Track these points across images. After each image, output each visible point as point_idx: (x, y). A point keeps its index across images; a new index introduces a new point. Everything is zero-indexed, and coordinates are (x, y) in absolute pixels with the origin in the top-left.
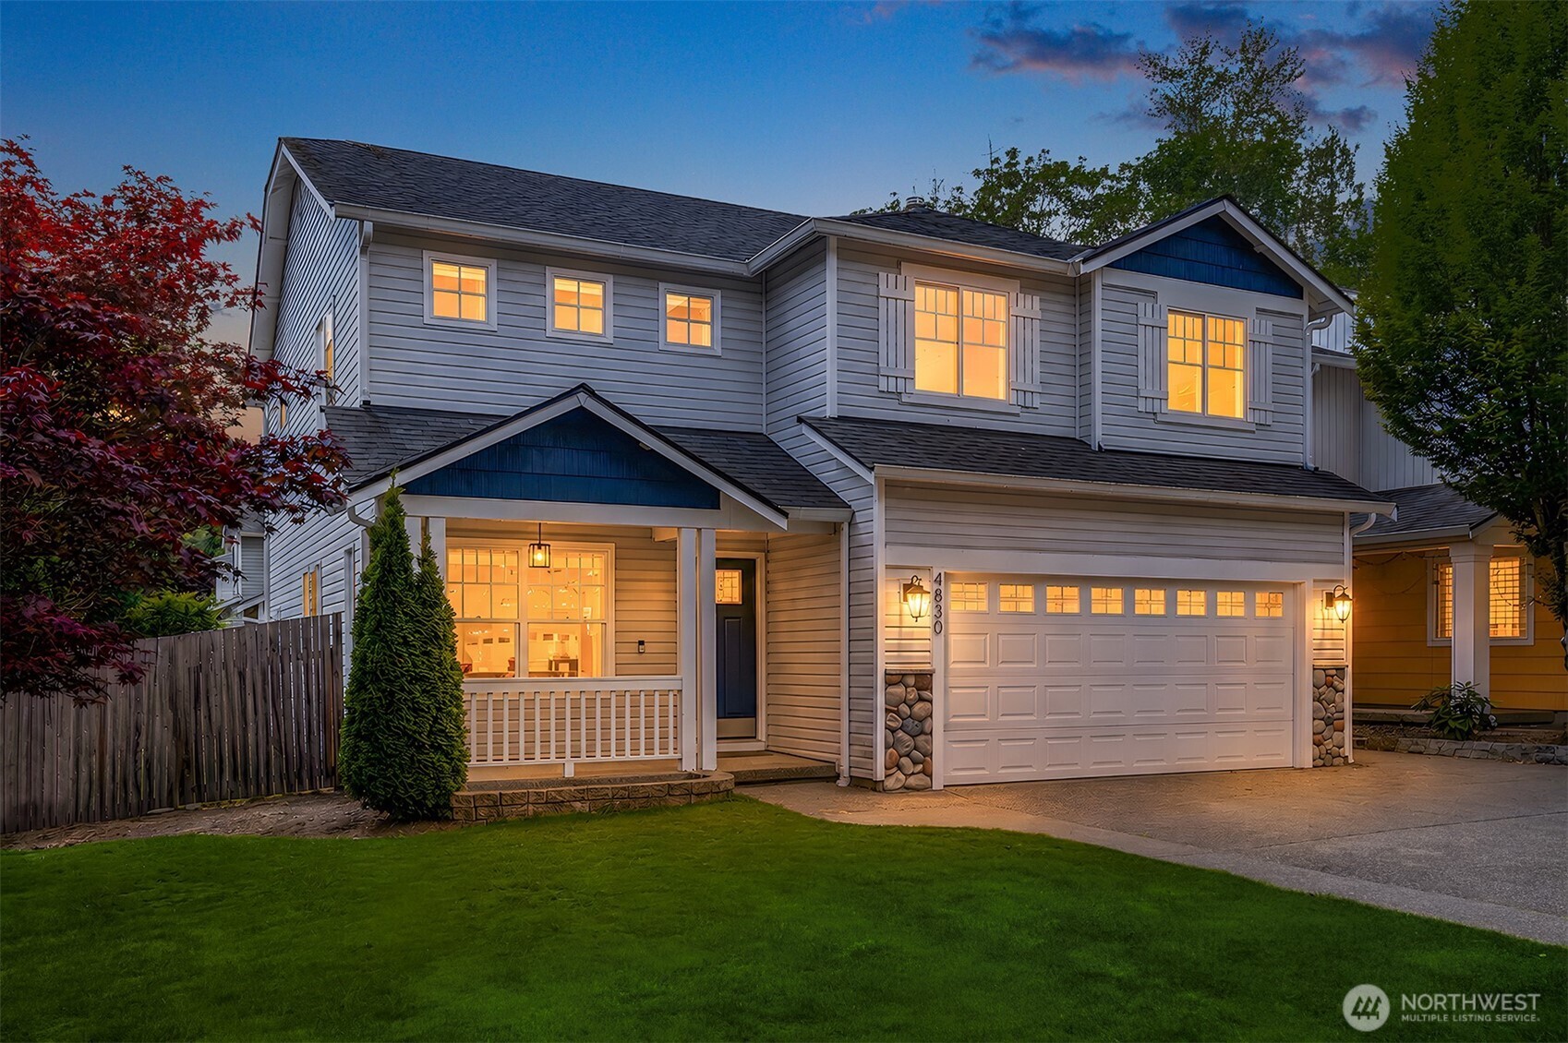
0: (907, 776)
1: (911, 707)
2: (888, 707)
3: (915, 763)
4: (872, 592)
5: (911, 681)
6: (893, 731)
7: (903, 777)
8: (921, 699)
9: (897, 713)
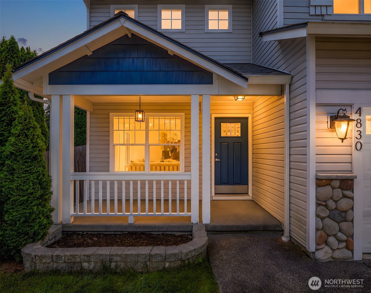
0: (333, 250)
1: (336, 202)
2: (319, 202)
3: (340, 241)
4: (306, 123)
5: (337, 184)
6: (322, 219)
7: (330, 251)
8: (345, 196)
9: (326, 206)
